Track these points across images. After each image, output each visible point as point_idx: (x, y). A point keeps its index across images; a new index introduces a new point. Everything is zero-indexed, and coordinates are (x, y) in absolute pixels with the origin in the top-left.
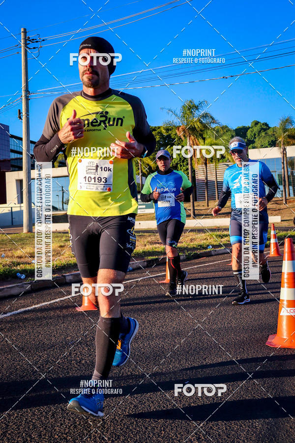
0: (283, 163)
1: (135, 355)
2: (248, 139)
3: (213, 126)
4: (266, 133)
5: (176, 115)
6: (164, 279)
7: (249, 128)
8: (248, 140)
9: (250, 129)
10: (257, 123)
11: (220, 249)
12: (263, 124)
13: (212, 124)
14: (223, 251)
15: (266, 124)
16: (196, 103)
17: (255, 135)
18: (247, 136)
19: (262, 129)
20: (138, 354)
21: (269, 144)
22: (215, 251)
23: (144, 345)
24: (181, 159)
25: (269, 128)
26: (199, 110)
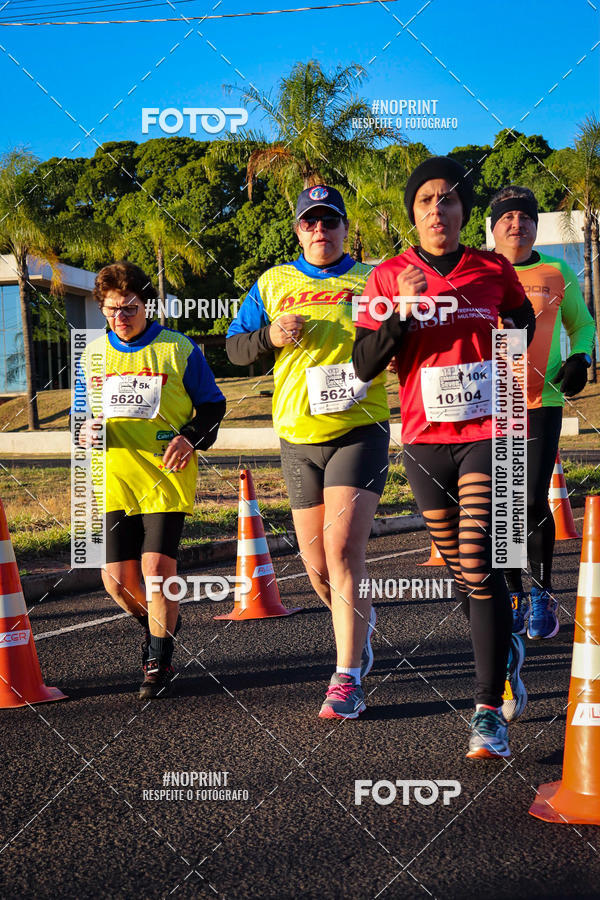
0: (589, 259)
1: (135, 850)
2: (484, 185)
3: (381, 144)
4: (540, 169)
5: (270, 110)
6: (230, 609)
7: (489, 151)
8: (486, 189)
9: (493, 156)
10: (510, 139)
11: (395, 515)
12: (531, 141)
13: (377, 139)
14: (408, 524)
15: (540, 142)
16: (330, 74)
17: (506, 173)
18: (483, 177)
19: (527, 155)
20: (143, 847)
21: (549, 203)
22: (384, 521)
23: (164, 816)
24: (283, 242)
25: (550, 152)
26: (338, 94)
